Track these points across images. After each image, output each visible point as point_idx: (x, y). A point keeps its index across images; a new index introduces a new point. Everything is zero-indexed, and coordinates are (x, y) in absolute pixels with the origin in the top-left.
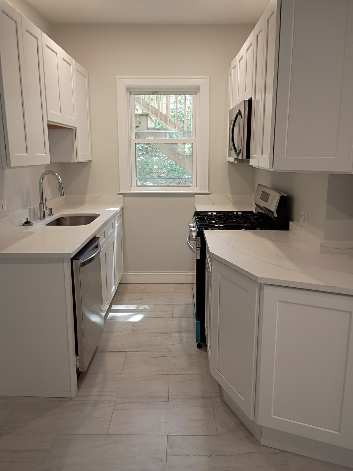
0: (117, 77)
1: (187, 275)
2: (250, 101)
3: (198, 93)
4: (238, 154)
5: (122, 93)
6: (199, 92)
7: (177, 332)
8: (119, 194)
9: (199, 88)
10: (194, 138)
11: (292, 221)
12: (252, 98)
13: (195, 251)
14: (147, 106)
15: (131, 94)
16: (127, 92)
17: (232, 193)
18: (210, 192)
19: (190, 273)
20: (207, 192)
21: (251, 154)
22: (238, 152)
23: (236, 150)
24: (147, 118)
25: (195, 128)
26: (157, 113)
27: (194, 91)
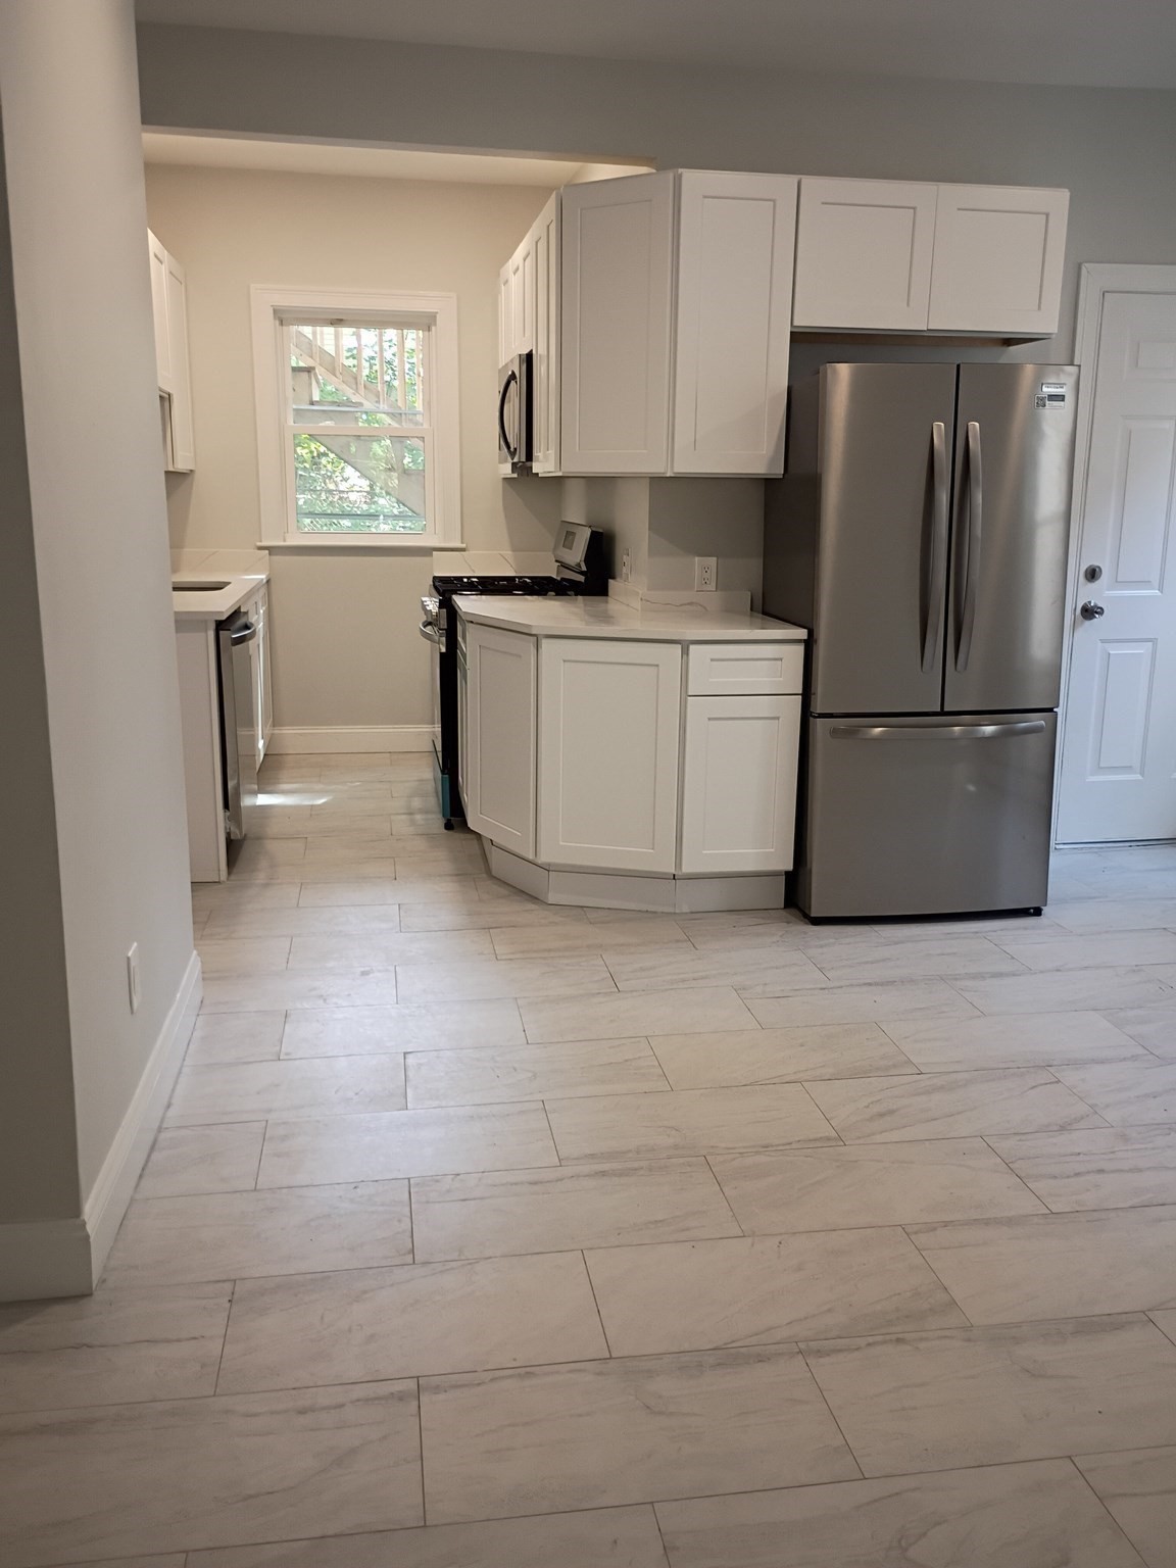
0: (252, 285)
1: (419, 734)
2: (529, 357)
3: (433, 328)
4: (513, 454)
5: (264, 322)
6: (435, 325)
7: (404, 814)
8: (261, 548)
9: (435, 317)
10: (426, 426)
11: (613, 578)
12: (531, 351)
13: (436, 638)
14: (310, 348)
15: (281, 324)
16: (275, 318)
17: (514, 549)
18: (464, 546)
19: (425, 728)
20: (458, 545)
21: (536, 453)
22: (512, 449)
23: (508, 447)
24: (310, 378)
25: (429, 403)
26: (332, 367)
27: (425, 322)
